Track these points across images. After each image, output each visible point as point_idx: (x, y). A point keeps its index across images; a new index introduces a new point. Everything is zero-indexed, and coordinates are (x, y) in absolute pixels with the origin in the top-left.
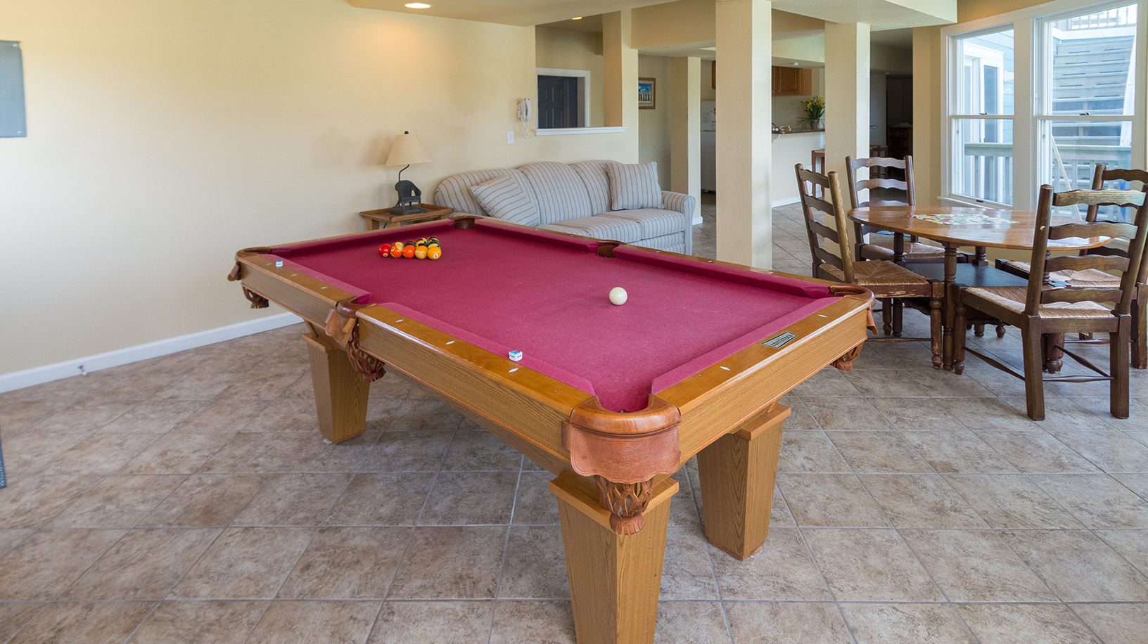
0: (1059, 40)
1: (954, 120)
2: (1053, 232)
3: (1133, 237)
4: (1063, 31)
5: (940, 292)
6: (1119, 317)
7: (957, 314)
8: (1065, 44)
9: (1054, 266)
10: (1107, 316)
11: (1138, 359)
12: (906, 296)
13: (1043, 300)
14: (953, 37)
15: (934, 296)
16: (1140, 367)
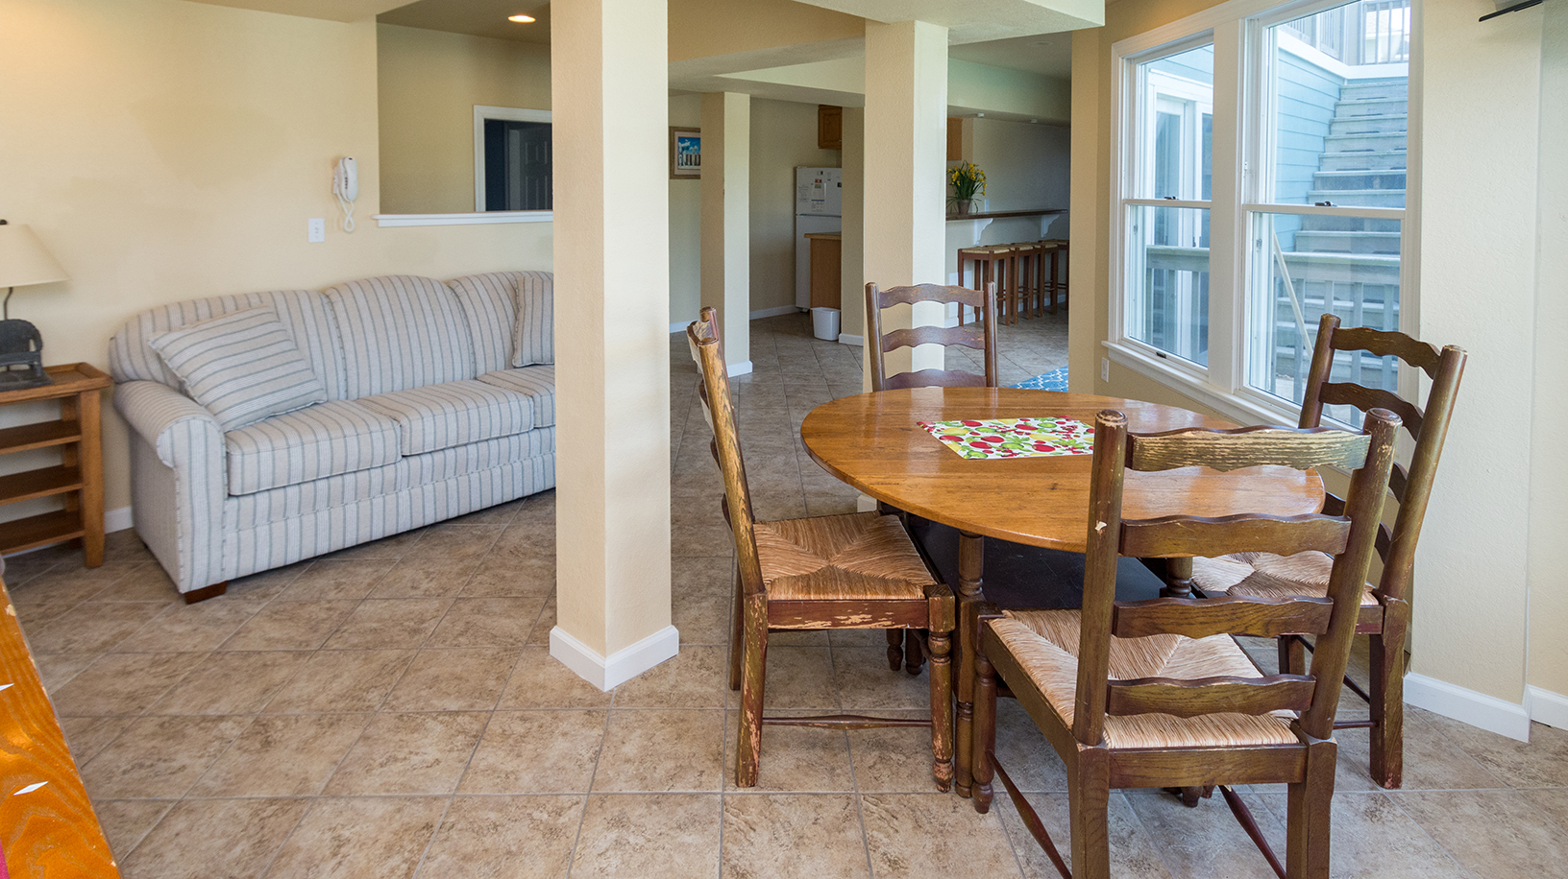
0: (1343, 79)
1: (1128, 208)
2: (1129, 537)
3: (1340, 550)
4: (1349, 65)
5: (945, 617)
6: (1307, 744)
7: (977, 674)
8: (1351, 85)
9: (1137, 623)
10: (1279, 741)
11: (1383, 766)
12: (872, 626)
13: (1113, 706)
14: (1129, 60)
15: (932, 628)
16: (1387, 784)
